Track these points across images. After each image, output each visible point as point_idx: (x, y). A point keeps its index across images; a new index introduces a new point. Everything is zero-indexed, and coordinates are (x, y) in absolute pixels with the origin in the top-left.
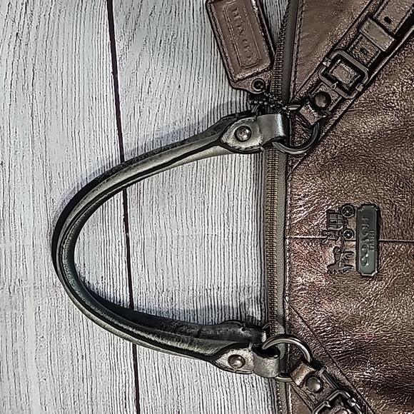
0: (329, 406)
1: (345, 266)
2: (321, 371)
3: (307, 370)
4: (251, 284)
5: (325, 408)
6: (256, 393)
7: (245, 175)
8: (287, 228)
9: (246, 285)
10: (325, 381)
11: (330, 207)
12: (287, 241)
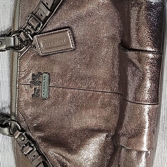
0: (25, 146)
1: (37, 95)
2: (24, 133)
3: (19, 133)
4: (7, 100)
5: (24, 146)
6: (8, 141)
7: (6, 59)
8: (18, 80)
9: (5, 100)
10: (25, 137)
11: (33, 73)
12: (17, 85)
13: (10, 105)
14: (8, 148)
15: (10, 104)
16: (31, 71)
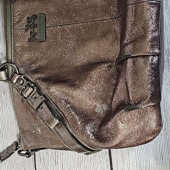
2: (23, 76)
4: (2, 52)
6: (6, 95)
8: (12, 25)
10: (24, 79)
11: (28, 16)
12: (12, 30)
13: (6, 57)
14: (6, 103)
15: (6, 55)
16: (25, 14)
